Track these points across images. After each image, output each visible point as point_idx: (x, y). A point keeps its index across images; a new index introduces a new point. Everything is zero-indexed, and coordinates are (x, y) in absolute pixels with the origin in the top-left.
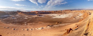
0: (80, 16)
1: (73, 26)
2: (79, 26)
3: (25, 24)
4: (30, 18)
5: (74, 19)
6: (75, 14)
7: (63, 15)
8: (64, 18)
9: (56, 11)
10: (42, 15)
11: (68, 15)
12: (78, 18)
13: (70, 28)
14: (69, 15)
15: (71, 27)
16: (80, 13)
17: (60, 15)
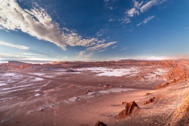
0: (160, 74)
1: (139, 97)
2: (155, 100)
3: (37, 95)
4: (51, 77)
5: (142, 80)
6: (145, 70)
7: (117, 70)
8: (120, 75)
9: (105, 62)
10: (78, 70)
11: (129, 70)
12: (154, 80)
13: (134, 102)
14: (131, 72)
15: (135, 98)
16: (159, 67)
17: (111, 69)
